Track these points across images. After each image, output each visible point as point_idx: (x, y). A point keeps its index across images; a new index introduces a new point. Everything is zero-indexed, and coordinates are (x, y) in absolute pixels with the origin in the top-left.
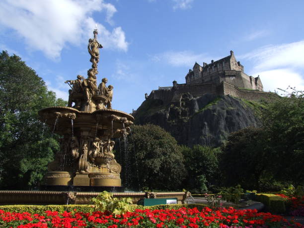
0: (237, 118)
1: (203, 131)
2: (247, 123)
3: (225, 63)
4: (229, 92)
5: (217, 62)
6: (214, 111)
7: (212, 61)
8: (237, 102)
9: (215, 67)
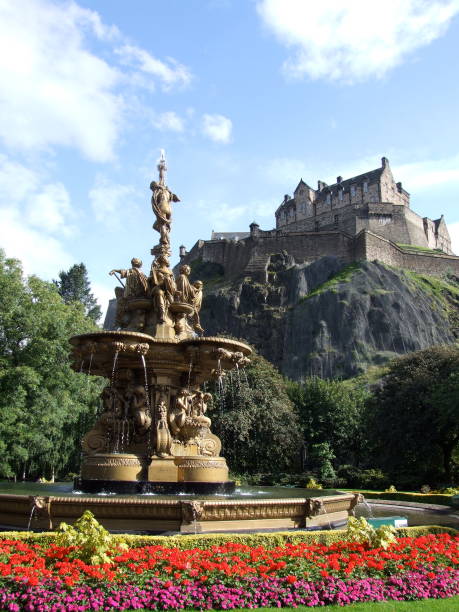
0: (394, 315)
1: (317, 340)
2: (415, 326)
3: (369, 185)
4: (377, 253)
5: (350, 182)
6: (343, 296)
7: (339, 179)
8: (395, 278)
9: (344, 193)
